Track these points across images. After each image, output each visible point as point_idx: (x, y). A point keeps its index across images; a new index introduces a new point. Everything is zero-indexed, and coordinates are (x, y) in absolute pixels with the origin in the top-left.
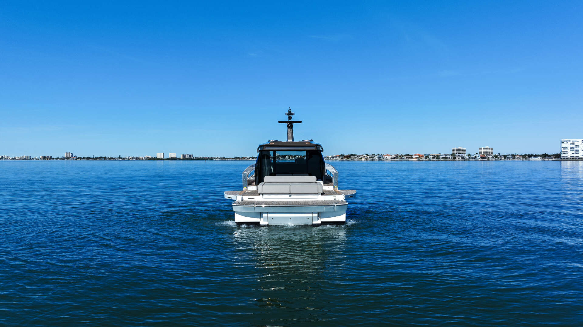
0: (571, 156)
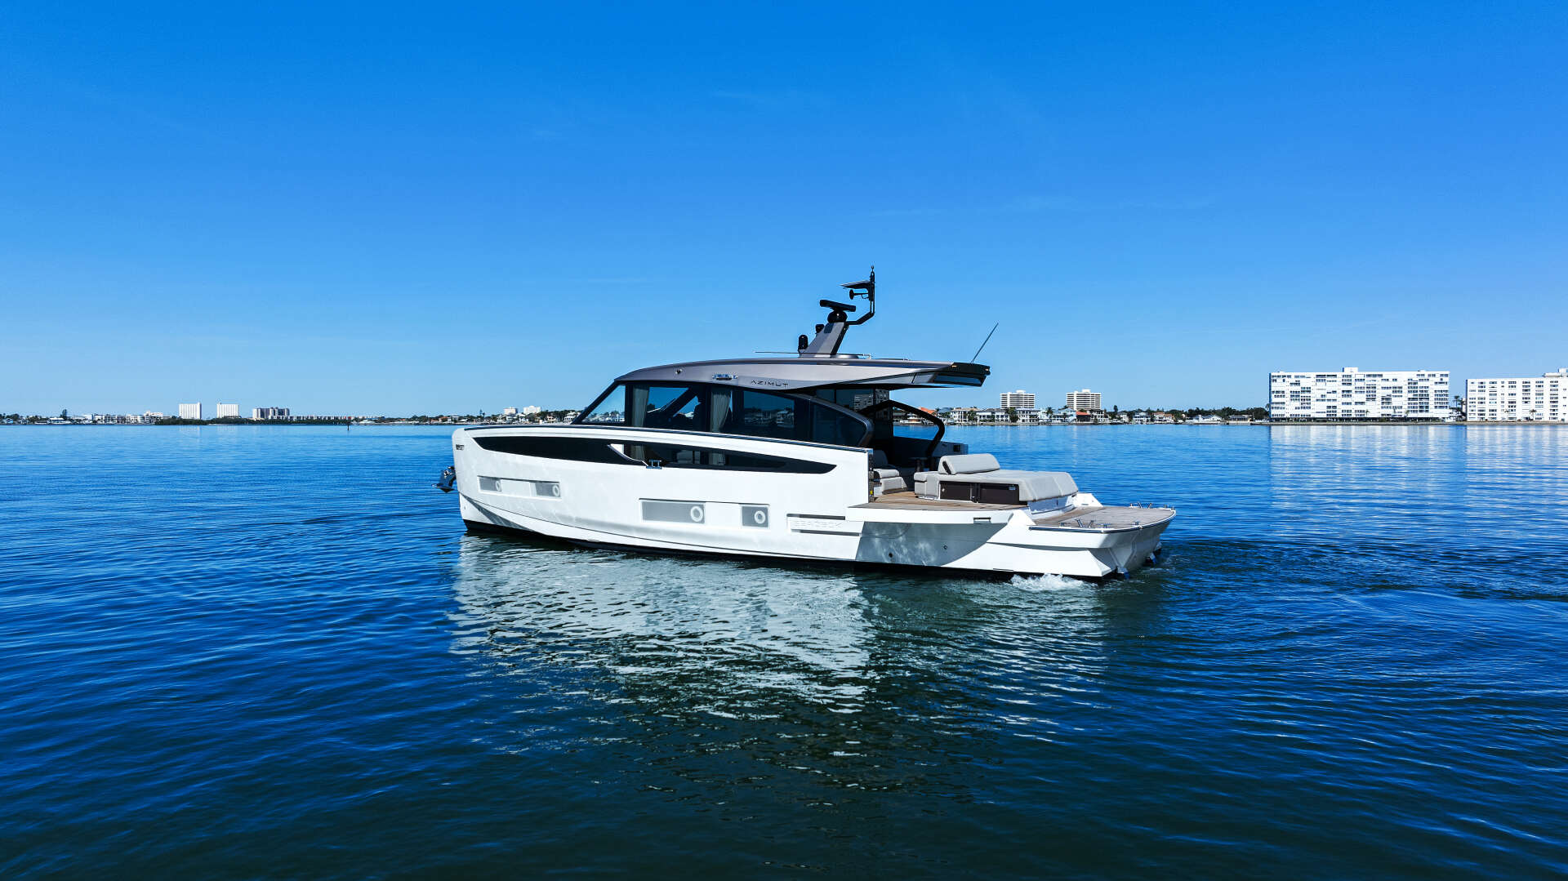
0: (1292, 413)
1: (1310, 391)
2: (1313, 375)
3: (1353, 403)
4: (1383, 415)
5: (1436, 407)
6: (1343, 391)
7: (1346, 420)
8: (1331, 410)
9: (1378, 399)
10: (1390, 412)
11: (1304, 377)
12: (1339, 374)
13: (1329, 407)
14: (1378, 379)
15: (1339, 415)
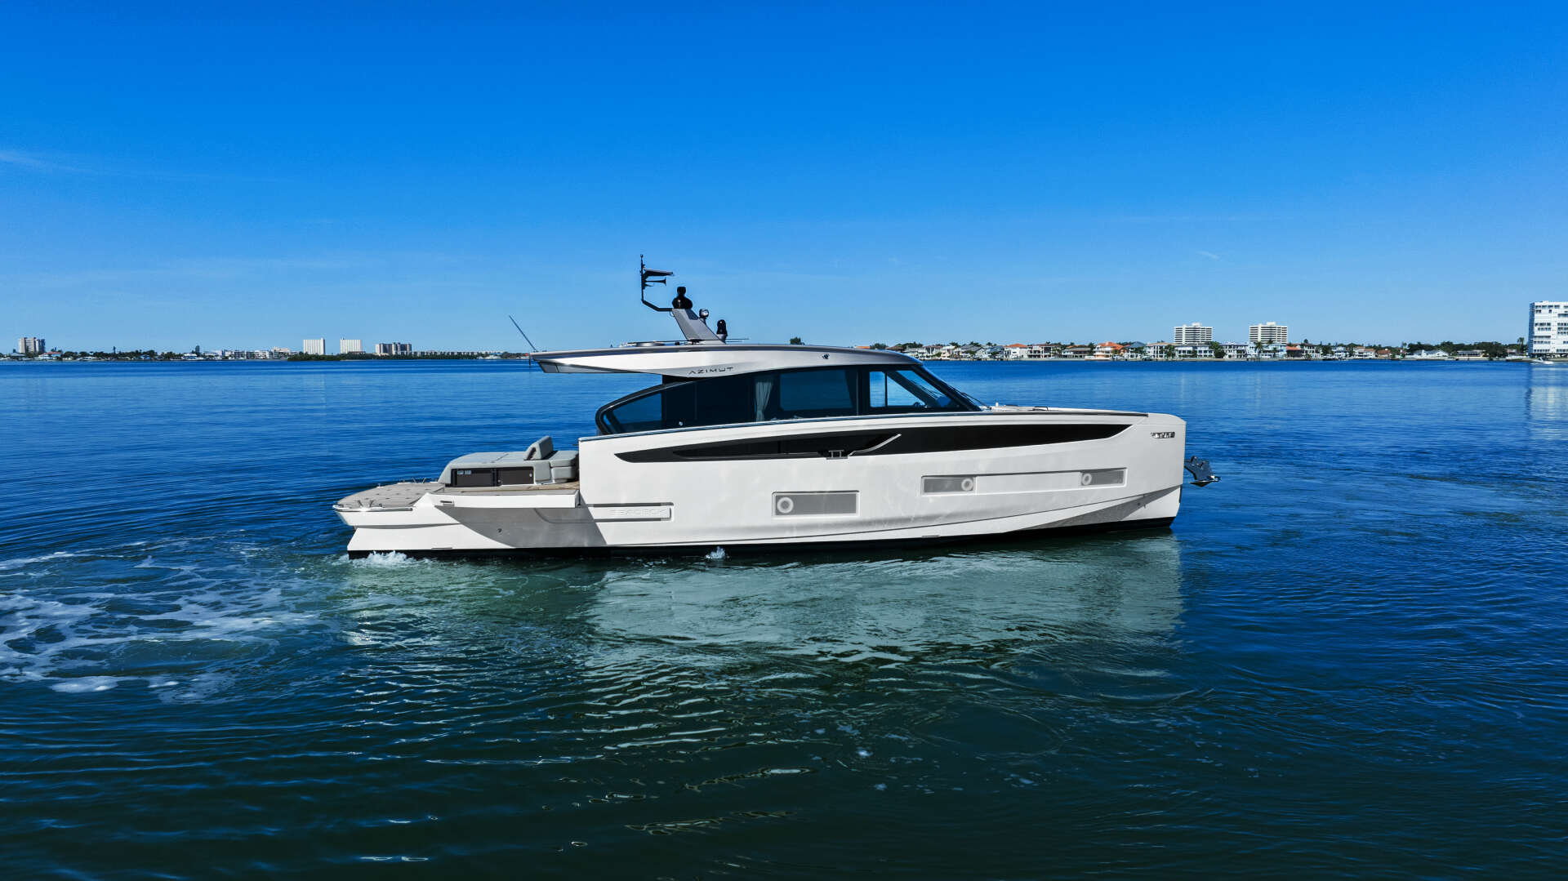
0: (1559, 348)
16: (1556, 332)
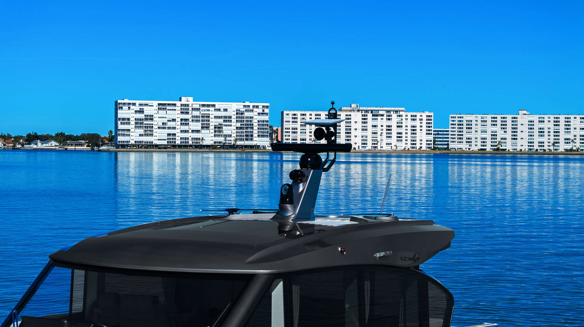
0: (137, 140)
1: (152, 119)
2: (155, 103)
3: (190, 131)
4: (215, 142)
5: (259, 136)
6: (181, 120)
7: (184, 147)
8: (171, 137)
9: (212, 127)
10: (222, 139)
11: (146, 105)
12: (178, 103)
13: (169, 135)
14: (212, 109)
15: (178, 142)
16: (133, 126)
